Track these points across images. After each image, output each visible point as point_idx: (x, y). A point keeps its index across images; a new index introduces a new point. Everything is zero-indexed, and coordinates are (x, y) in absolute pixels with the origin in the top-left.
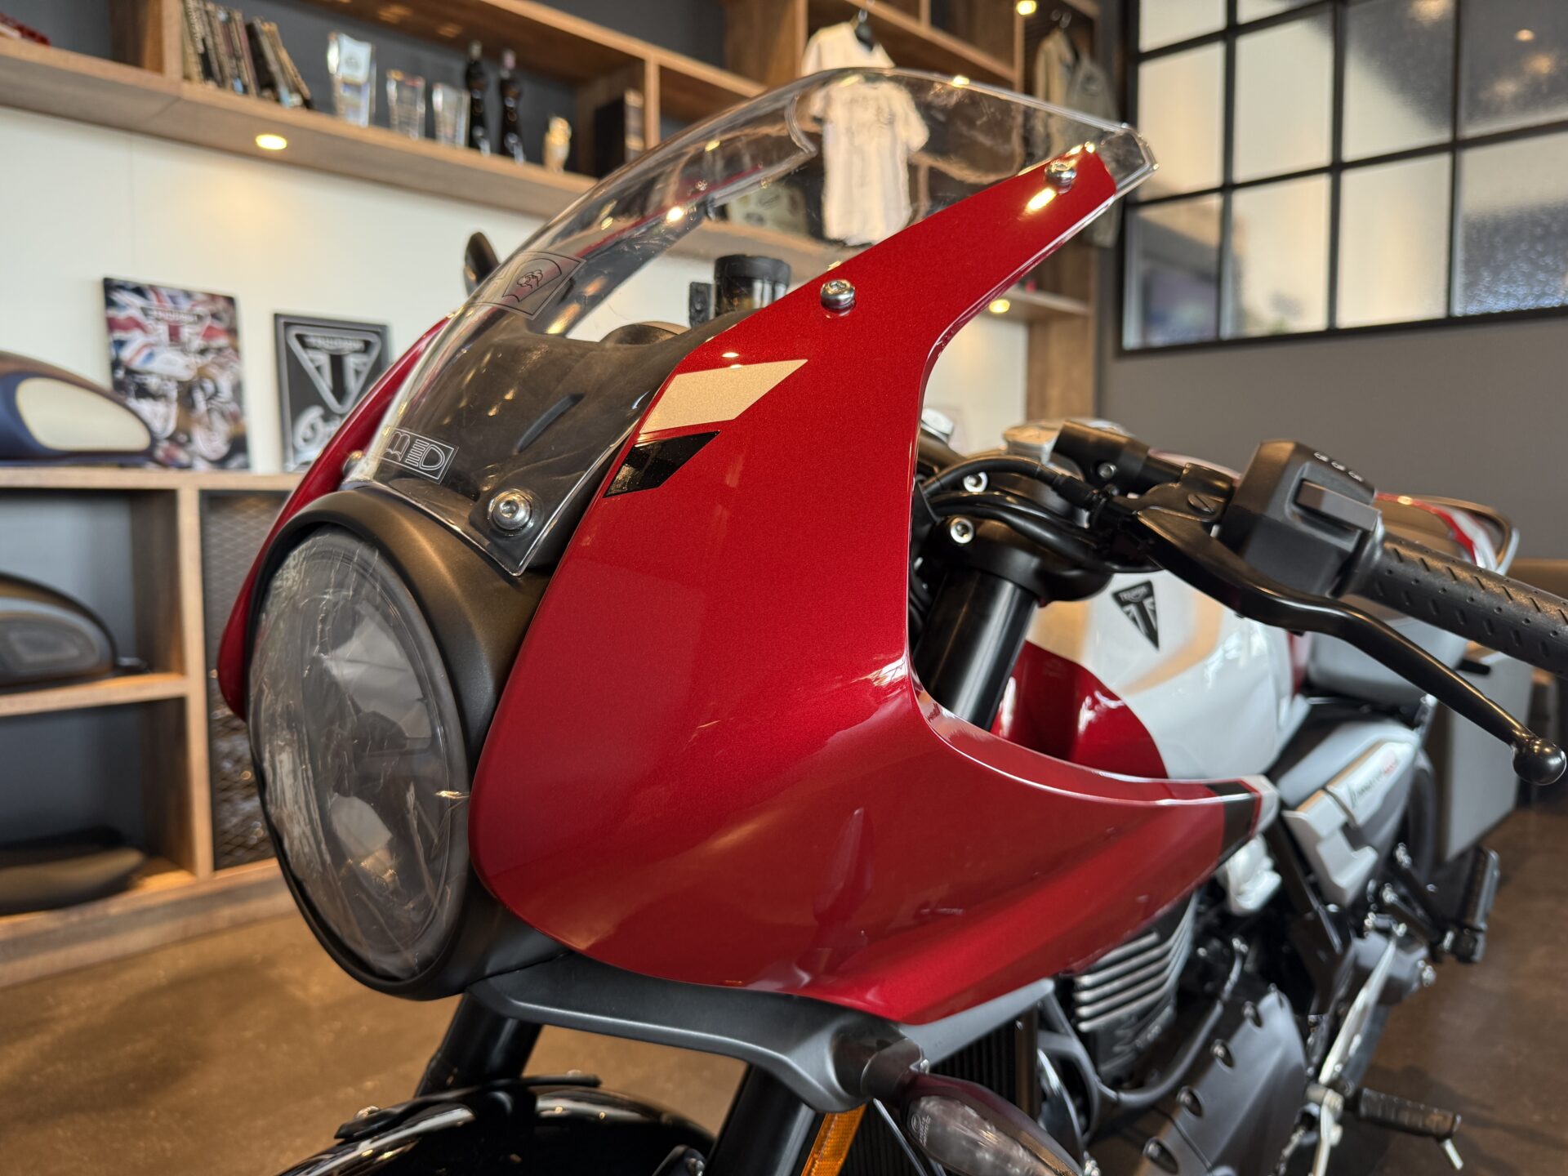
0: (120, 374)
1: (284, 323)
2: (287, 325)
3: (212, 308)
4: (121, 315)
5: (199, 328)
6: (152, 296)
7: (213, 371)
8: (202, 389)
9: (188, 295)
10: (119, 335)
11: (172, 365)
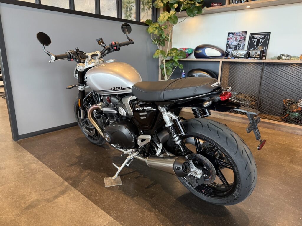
0: (227, 46)
3: (242, 34)
4: (229, 37)
5: (240, 37)
6: (234, 34)
7: (240, 44)
8: (238, 46)
9: (239, 33)
10: (229, 40)
11: (235, 43)
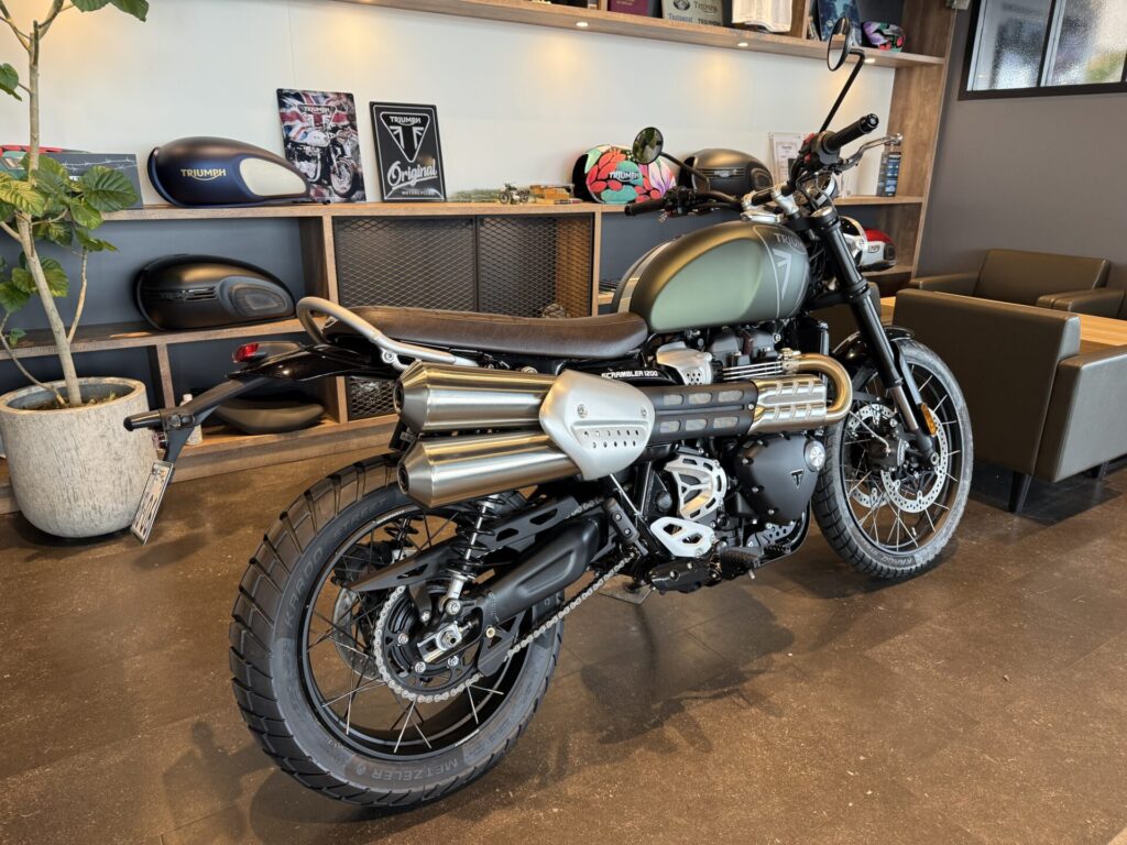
0: (289, 146)
1: (376, 108)
2: (379, 110)
3: (338, 103)
4: (288, 111)
5: (332, 116)
6: (304, 98)
7: (341, 141)
8: (336, 152)
9: (325, 96)
10: (288, 123)
11: (317, 139)
